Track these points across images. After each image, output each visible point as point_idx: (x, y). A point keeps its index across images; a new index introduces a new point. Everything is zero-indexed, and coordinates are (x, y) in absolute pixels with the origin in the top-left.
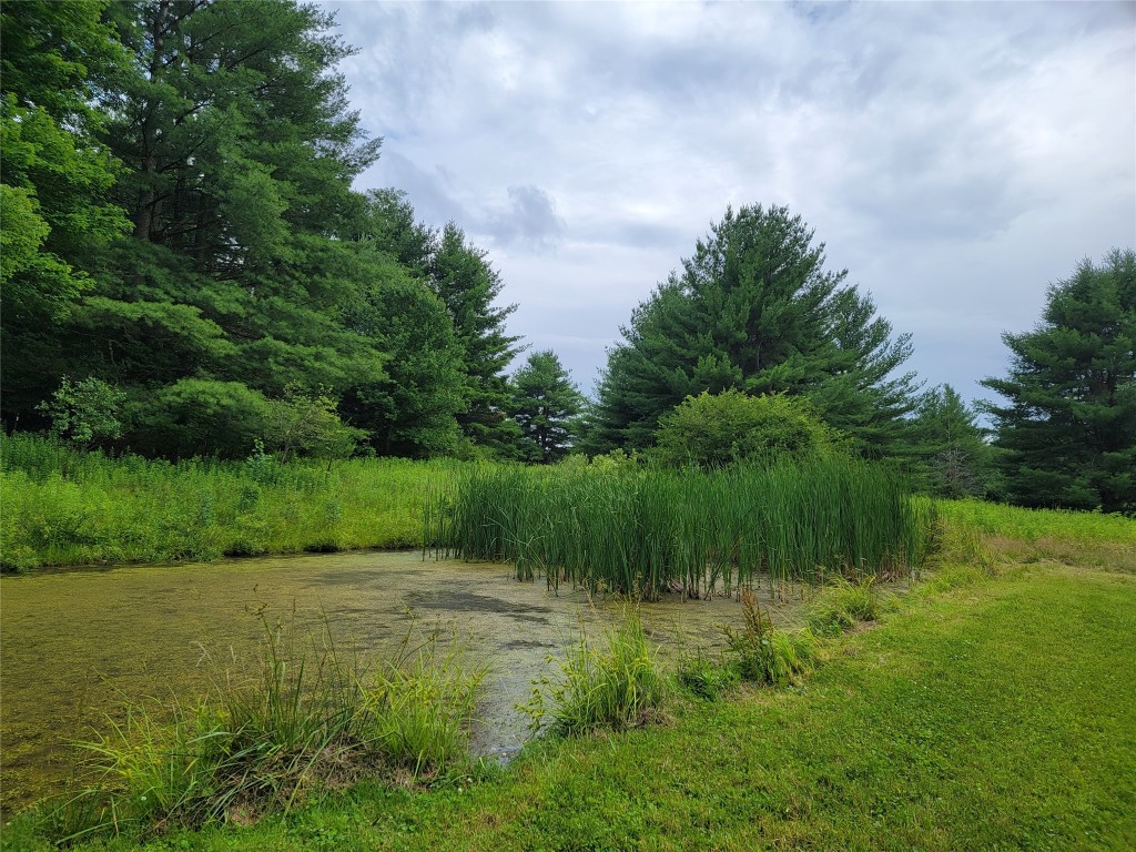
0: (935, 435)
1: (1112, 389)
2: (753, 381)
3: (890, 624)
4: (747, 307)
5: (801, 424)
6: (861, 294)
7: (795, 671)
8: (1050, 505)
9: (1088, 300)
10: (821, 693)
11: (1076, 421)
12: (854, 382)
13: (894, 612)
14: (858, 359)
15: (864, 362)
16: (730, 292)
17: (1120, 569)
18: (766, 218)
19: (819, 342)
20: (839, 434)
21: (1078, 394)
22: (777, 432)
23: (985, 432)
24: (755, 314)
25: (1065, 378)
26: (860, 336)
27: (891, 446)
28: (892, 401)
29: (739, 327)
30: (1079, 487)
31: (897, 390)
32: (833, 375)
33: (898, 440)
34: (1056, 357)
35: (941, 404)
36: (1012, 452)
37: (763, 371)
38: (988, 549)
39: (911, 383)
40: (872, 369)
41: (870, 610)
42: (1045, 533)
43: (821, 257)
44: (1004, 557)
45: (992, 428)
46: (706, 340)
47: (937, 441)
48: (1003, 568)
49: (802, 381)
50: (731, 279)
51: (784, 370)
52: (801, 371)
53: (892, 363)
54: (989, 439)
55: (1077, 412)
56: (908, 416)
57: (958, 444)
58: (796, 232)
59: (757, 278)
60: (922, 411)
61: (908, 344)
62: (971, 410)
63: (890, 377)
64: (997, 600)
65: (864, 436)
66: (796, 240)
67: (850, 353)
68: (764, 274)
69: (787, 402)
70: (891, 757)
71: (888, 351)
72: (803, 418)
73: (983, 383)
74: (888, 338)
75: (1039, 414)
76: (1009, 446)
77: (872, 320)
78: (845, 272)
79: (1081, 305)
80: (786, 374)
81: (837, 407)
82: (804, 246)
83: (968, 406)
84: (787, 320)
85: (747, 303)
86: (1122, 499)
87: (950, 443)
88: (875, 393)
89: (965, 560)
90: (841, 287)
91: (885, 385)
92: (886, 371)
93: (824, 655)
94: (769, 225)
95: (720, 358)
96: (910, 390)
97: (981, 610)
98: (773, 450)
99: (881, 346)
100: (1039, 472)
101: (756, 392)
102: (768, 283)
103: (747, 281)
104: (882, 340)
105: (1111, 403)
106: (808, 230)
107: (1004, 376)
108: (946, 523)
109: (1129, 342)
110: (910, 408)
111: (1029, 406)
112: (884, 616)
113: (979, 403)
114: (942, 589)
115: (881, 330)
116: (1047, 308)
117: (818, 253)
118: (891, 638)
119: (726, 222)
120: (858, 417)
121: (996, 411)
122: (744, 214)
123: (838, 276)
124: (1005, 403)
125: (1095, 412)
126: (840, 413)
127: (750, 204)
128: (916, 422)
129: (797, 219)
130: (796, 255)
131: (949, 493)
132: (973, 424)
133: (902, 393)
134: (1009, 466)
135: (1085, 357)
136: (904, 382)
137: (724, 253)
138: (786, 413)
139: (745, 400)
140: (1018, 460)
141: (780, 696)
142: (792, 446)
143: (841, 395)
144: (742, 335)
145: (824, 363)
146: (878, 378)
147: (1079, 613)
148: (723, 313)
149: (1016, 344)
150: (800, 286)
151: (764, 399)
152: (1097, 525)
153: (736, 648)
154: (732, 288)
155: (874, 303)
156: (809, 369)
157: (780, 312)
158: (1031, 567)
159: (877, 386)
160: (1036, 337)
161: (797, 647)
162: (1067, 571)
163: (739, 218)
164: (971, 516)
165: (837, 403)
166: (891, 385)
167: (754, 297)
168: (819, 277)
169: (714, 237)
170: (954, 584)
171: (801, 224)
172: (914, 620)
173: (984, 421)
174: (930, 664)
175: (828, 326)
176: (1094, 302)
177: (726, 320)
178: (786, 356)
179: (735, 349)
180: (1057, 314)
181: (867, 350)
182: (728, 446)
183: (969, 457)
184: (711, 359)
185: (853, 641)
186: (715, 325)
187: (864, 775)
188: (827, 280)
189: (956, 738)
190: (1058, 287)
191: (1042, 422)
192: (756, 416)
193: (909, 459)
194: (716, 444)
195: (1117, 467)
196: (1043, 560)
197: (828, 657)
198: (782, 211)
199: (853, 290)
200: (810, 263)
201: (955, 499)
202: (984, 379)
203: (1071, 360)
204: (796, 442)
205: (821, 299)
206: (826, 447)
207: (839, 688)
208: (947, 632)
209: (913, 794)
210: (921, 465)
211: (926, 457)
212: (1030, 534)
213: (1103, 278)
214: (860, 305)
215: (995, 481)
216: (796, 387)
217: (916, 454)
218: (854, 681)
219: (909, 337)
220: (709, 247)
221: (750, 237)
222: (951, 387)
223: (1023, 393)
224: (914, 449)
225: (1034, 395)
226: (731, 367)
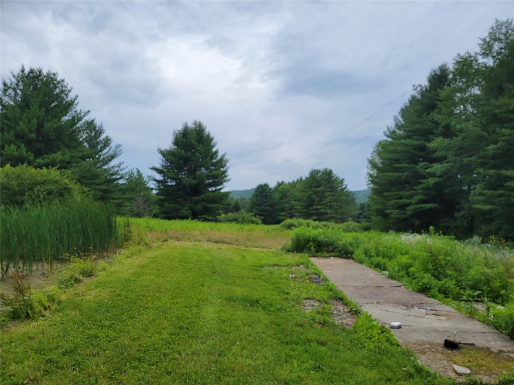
0: (133, 190)
1: (195, 173)
2: (40, 161)
3: (101, 276)
4: (35, 121)
5: (66, 184)
6: (98, 123)
7: (45, 309)
8: (174, 218)
9: (187, 139)
10: (58, 317)
11: (184, 185)
12: (95, 165)
13: (104, 270)
14: (97, 153)
15: (100, 155)
16: (25, 112)
17: (195, 241)
18: (45, 76)
19: (77, 144)
20: (86, 189)
21: (184, 175)
22: (52, 188)
23: (152, 189)
24: (40, 126)
25: (180, 168)
26: (98, 143)
27: (114, 195)
28: (113, 174)
29: (31, 131)
30: (185, 211)
31: (116, 169)
32: (85, 161)
33: (117, 192)
34: (176, 160)
35: (135, 177)
36: (162, 197)
37: (46, 156)
38: (148, 238)
39: (122, 167)
40: (104, 159)
41: (91, 272)
42: (171, 229)
43: (76, 102)
44: (155, 240)
45: (155, 187)
46: (11, 136)
47: (134, 193)
48: (155, 245)
49: (68, 163)
50: (25, 104)
51: (58, 156)
52: (67, 158)
53: (113, 157)
54: (155, 192)
55: (184, 182)
56: (121, 182)
57: (142, 194)
58: (62, 87)
59: (40, 107)
60: (127, 179)
61: (119, 149)
62: (147, 180)
63: (112, 163)
64: (149, 258)
65: (100, 190)
66: (62, 91)
67: (93, 151)
68: (45, 105)
69: (58, 172)
70: (87, 339)
71: (111, 151)
72: (67, 181)
73: (151, 169)
74: (111, 145)
75: (171, 182)
76: (161, 195)
77: (103, 136)
78: (89, 112)
79: (185, 140)
80: (59, 158)
81: (86, 176)
82: (67, 95)
83: (146, 179)
84: (60, 131)
85: (35, 119)
86: (199, 215)
87: (138, 194)
88: (105, 170)
89: (139, 244)
90: (87, 118)
91: (110, 167)
92: (110, 160)
93: (63, 297)
94: (47, 80)
95: (19, 147)
96: (121, 170)
97: (142, 263)
98: (51, 197)
99: (108, 149)
100: (171, 205)
101: (40, 166)
102: (48, 110)
103: (35, 106)
104: (108, 146)
105: (195, 178)
106: (69, 87)
107: (158, 166)
108: (133, 228)
109: (200, 156)
110: (122, 178)
111: (168, 178)
112: (98, 274)
113: (150, 177)
114: (128, 257)
115: (107, 142)
116: (173, 139)
117: (74, 100)
118: (100, 283)
119: (21, 74)
120: (97, 181)
121: (156, 180)
122: (32, 71)
123: (85, 113)
124: (159, 177)
125: (190, 182)
126: (87, 179)
127: (36, 67)
128: (124, 184)
129: (63, 81)
130: (63, 99)
131: (138, 215)
132: (148, 185)
133: (118, 171)
134: (161, 203)
135: (186, 160)
136: (119, 166)
137: (20, 90)
138: (58, 178)
139: (33, 170)
140: (164, 201)
141: (34, 324)
142: (61, 195)
143: (89, 171)
144: (33, 136)
145: (80, 154)
146: (107, 164)
147: (178, 260)
148: (20, 123)
149: (163, 153)
150: (66, 115)
151: (45, 170)
152: (188, 225)
153: (7, 305)
154: (26, 110)
155: (104, 128)
156: (72, 157)
157: (55, 126)
158: (165, 243)
159: (106, 167)
160: (170, 151)
161: (49, 296)
162: (177, 243)
163: (29, 73)
164: (144, 224)
165: (86, 174)
166: (113, 167)
167: (39, 117)
168: (76, 112)
169: (14, 80)
170: (133, 254)
171: (65, 84)
172: (112, 273)
173: (152, 185)
174: (115, 291)
175: (82, 137)
176: (189, 139)
177: (22, 127)
178: (59, 149)
179: (29, 143)
180: (176, 143)
181: (101, 150)
182: (23, 195)
183: (147, 200)
184: (13, 147)
185: (81, 288)
186: (15, 129)
187: (72, 351)
188: (80, 114)
189: (120, 322)
190: (177, 132)
191: (172, 185)
192: (39, 179)
193: (121, 201)
194: (15, 193)
195: (197, 203)
196: (169, 240)
197: (65, 298)
198: (54, 75)
199: (93, 121)
200: (70, 104)
201: (141, 217)
202: (151, 167)
203: (182, 161)
204: (63, 193)
205: (77, 123)
206: (79, 196)
207: (68, 312)
208: (125, 276)
209: (95, 352)
210: (127, 203)
211: (129, 200)
212: (166, 230)
213: (192, 131)
214: (97, 129)
215: (156, 209)
216: (64, 165)
217: (124, 199)
218: (77, 307)
219: (120, 146)
220: (11, 85)
221: (36, 85)
222: (139, 169)
223: (166, 174)
224: (123, 196)
225: (169, 174)
226: (27, 152)
